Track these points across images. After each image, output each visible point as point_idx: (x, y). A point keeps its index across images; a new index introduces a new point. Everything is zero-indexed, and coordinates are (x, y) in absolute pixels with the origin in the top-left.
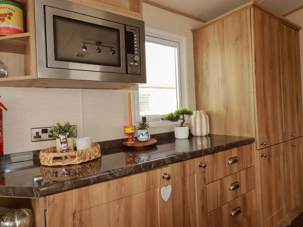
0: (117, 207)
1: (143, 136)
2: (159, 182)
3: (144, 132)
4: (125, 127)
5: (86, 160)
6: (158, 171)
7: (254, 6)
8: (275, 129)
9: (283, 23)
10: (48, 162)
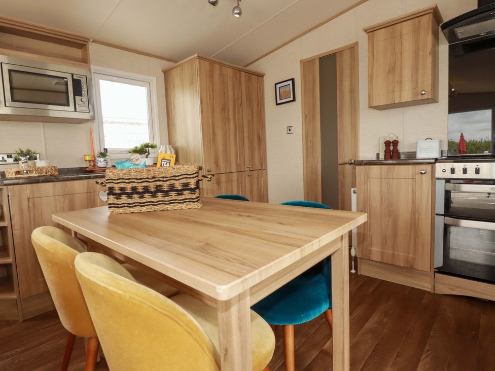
0: (62, 200)
1: (101, 163)
2: (98, 189)
4: (85, 156)
7: (200, 58)
8: (227, 160)
9: (240, 70)
10: (12, 175)
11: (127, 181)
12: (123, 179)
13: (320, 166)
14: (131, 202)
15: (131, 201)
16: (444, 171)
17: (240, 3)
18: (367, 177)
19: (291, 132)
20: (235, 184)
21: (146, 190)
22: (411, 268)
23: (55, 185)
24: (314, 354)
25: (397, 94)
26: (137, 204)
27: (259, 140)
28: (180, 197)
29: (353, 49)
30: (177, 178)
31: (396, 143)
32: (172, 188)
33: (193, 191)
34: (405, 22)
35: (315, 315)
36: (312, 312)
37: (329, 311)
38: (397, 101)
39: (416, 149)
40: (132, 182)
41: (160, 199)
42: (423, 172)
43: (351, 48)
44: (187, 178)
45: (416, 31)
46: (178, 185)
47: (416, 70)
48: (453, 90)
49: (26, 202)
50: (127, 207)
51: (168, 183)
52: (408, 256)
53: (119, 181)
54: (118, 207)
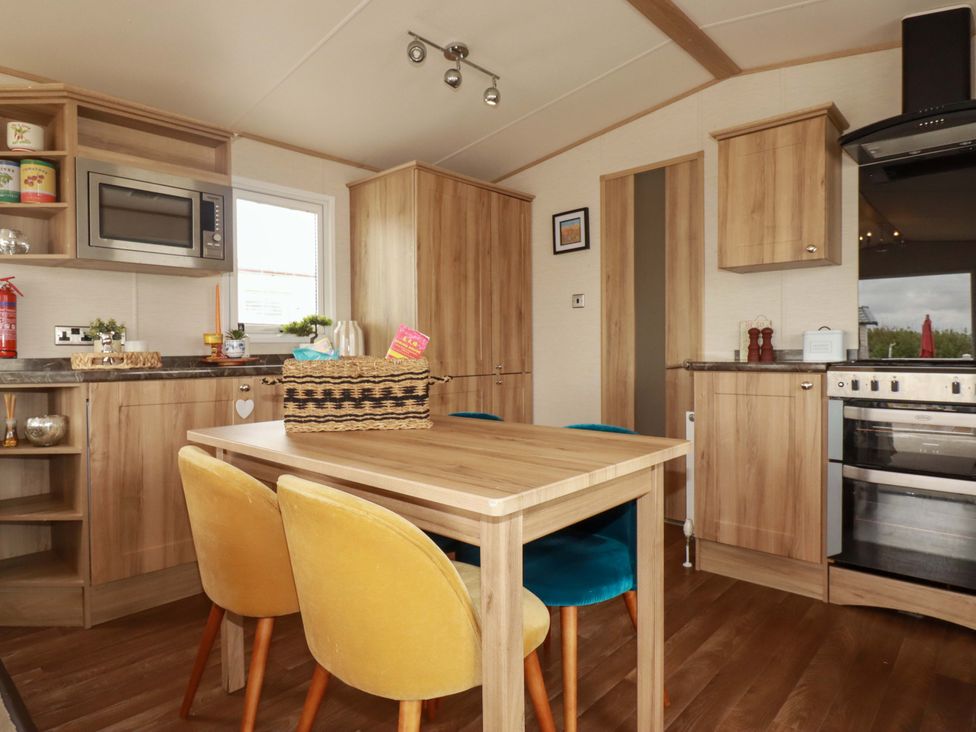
0: (174, 412)
1: (233, 349)
2: (234, 395)
3: (235, 343)
4: (205, 335)
5: (138, 366)
6: (235, 381)
7: (420, 167)
8: (460, 353)
9: (490, 190)
10: (85, 364)
11: (317, 380)
12: (311, 376)
13: (631, 369)
14: (322, 414)
15: (321, 412)
16: (841, 385)
17: (497, 81)
18: (713, 392)
19: (579, 305)
20: (472, 399)
21: (347, 396)
22: (789, 557)
23: (164, 385)
24: (610, 686)
25: (767, 248)
26: (330, 418)
27: (519, 316)
28: (399, 410)
29: (695, 161)
30: (396, 379)
31: (768, 333)
32: (387, 394)
33: (420, 400)
34: (780, 128)
35: (610, 594)
36: (605, 588)
37: (632, 593)
38: (767, 260)
39: (803, 344)
40: (325, 382)
41: (368, 412)
42: (806, 385)
43: (691, 161)
44: (412, 379)
45: (800, 143)
46: (397, 390)
47: (798, 209)
48: (896, 234)
49: (115, 413)
50: (315, 421)
51: (382, 386)
52: (783, 536)
53: (304, 380)
54: (301, 422)
